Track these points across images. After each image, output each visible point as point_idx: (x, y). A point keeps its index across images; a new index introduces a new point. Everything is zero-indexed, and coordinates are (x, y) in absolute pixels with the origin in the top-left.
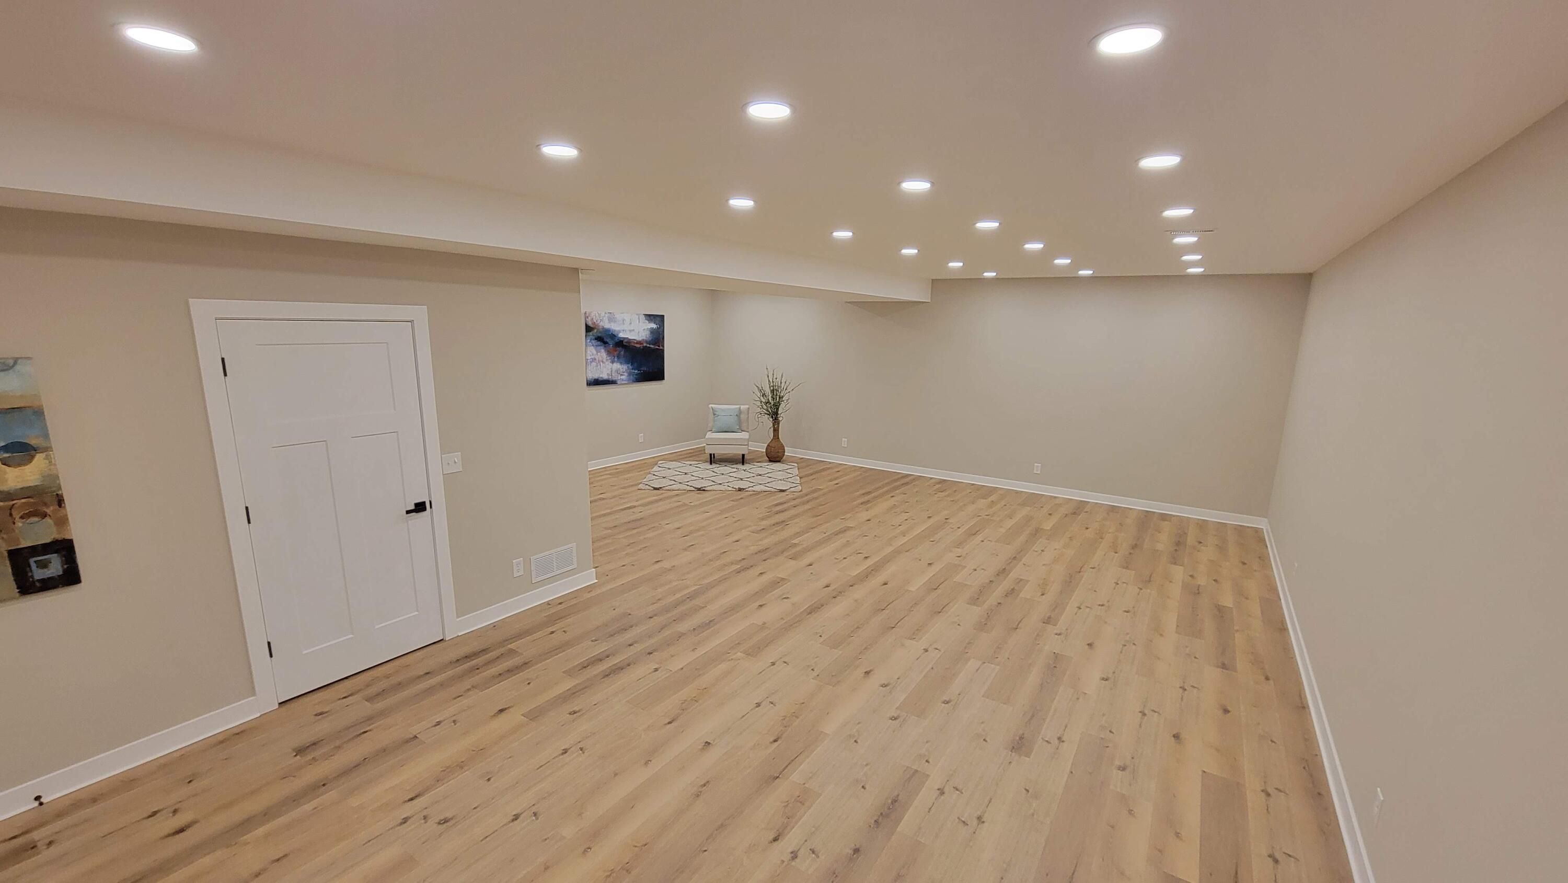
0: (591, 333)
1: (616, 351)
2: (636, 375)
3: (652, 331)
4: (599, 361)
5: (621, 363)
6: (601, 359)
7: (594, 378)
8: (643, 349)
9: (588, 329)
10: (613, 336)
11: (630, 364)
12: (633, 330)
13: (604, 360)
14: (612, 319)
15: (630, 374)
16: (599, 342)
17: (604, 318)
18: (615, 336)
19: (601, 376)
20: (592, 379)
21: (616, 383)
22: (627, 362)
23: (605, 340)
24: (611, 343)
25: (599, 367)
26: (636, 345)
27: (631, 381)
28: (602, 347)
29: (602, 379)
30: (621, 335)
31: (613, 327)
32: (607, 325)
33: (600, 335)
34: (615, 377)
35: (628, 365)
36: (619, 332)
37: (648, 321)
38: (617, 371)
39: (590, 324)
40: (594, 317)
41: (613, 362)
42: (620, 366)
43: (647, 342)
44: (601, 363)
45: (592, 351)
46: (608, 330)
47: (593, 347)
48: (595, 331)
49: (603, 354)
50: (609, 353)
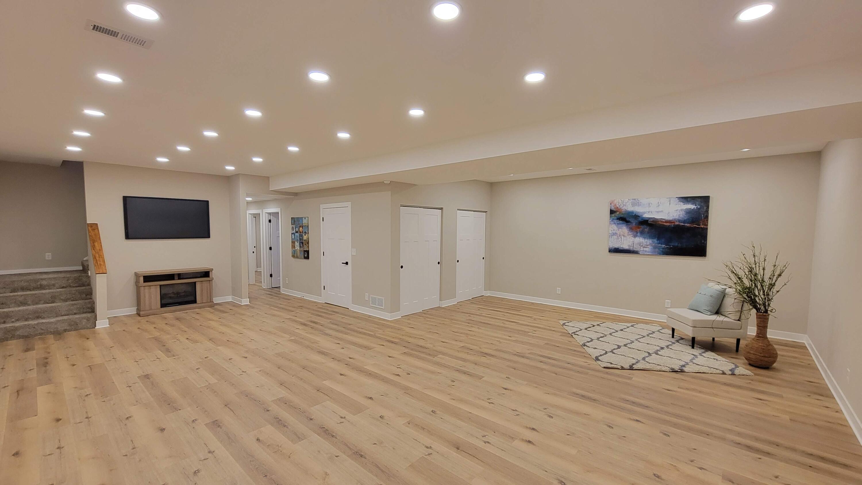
0: (613, 215)
1: (639, 228)
2: (663, 248)
3: (689, 212)
4: (620, 236)
5: (644, 238)
6: (622, 233)
7: (614, 247)
8: (674, 228)
9: (612, 212)
10: (636, 216)
11: (656, 239)
12: (662, 211)
13: (626, 235)
14: (636, 203)
15: (655, 247)
16: (621, 222)
17: (628, 203)
18: (639, 216)
19: (621, 246)
20: (612, 248)
21: (638, 253)
22: (651, 237)
23: (628, 219)
24: (634, 223)
25: (619, 240)
26: (664, 224)
27: (656, 253)
28: (623, 225)
29: (622, 249)
30: (646, 216)
31: (637, 210)
32: (630, 208)
33: (622, 216)
34: (636, 248)
35: (653, 240)
36: (644, 213)
37: (683, 202)
38: (640, 244)
39: (613, 208)
40: (618, 203)
41: (635, 236)
42: (643, 240)
43: (679, 221)
44: (622, 237)
45: (614, 227)
46: (632, 212)
47: (614, 225)
48: (618, 213)
49: (624, 229)
50: (631, 229)
